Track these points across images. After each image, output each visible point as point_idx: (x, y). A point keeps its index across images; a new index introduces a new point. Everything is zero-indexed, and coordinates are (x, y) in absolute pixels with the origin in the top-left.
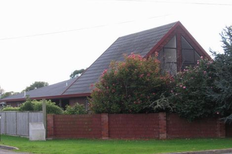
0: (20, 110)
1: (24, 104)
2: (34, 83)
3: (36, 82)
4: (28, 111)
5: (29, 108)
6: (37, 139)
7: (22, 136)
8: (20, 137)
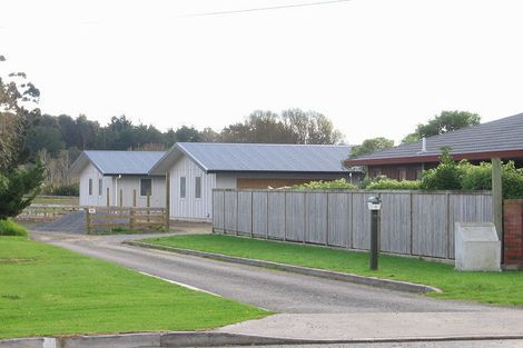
0: (421, 187)
1: (433, 172)
2: (439, 115)
3: (444, 114)
4: (447, 192)
5: (449, 183)
6: (479, 268)
7: (429, 259)
8: (421, 259)
